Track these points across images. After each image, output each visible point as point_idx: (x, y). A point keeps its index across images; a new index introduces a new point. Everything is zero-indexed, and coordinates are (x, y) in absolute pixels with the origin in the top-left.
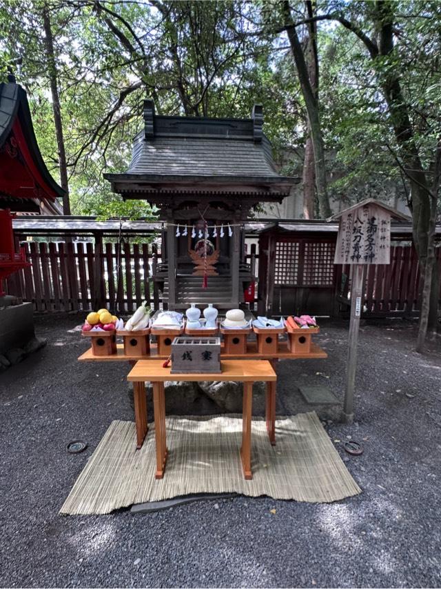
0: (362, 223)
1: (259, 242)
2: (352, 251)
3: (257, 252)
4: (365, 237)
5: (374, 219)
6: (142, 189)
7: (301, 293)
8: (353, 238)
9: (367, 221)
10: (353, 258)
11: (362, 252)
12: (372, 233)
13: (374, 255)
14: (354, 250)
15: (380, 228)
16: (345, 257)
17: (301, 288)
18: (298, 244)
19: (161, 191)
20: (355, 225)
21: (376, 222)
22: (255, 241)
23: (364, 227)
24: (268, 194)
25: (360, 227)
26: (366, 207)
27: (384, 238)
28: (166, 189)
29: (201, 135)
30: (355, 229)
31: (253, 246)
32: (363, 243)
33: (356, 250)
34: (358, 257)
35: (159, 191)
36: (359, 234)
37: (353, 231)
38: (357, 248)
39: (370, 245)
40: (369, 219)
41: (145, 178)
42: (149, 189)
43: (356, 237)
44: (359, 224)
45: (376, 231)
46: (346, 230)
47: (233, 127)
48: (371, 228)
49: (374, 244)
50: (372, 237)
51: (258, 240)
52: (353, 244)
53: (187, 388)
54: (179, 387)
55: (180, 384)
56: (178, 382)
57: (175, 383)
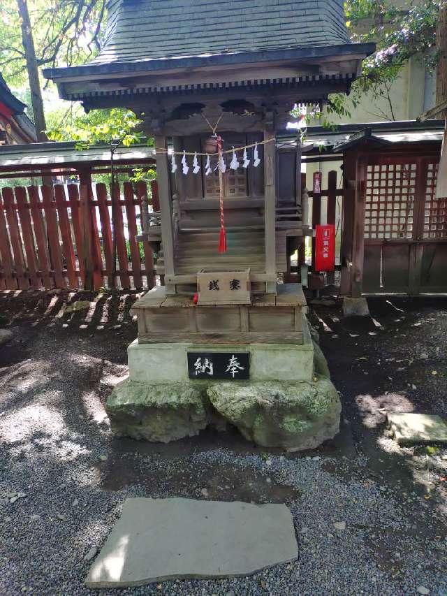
1: (342, 167)
3: (340, 185)
6: (104, 89)
7: (421, 252)
17: (421, 244)
18: (414, 167)
19: (135, 91)
22: (336, 166)
24: (317, 78)
28: (143, 86)
31: (332, 175)
35: (132, 91)
41: (105, 70)
42: (117, 89)
51: (341, 163)
53: (192, 407)
54: (180, 406)
55: (182, 401)
56: (179, 397)
57: (174, 399)
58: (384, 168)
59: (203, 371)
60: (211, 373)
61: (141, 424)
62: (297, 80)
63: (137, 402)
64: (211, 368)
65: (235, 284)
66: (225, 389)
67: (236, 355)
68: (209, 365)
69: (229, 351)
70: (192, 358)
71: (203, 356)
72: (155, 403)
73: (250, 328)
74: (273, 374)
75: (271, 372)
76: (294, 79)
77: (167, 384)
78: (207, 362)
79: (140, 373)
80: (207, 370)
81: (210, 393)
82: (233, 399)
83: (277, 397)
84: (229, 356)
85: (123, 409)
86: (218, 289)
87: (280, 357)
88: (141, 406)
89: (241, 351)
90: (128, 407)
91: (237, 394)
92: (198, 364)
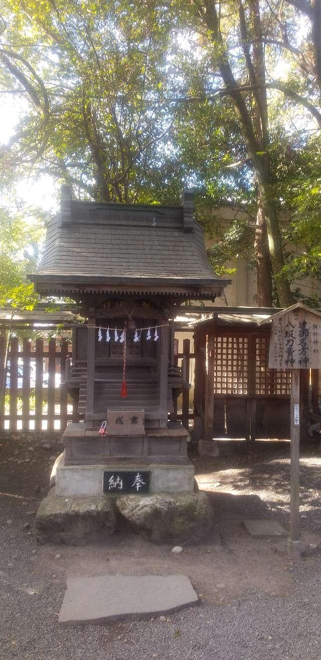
0: (294, 327)
1: (194, 337)
2: (285, 355)
3: (192, 350)
4: (297, 341)
5: (304, 323)
7: (255, 405)
8: (286, 343)
9: (298, 325)
10: (287, 362)
11: (296, 356)
12: (304, 337)
13: (308, 360)
14: (287, 354)
15: (312, 332)
16: (278, 361)
17: (254, 399)
18: (246, 340)
20: (287, 329)
21: (307, 327)
22: (190, 336)
23: (296, 332)
24: (198, 295)
25: (292, 331)
26: (297, 311)
27: (317, 342)
29: (124, 223)
30: (287, 333)
31: (186, 343)
32: (297, 347)
33: (289, 354)
34: (292, 361)
36: (291, 338)
37: (285, 335)
38: (290, 352)
39: (303, 349)
40: (300, 324)
43: (289, 341)
44: (291, 328)
45: (308, 335)
46: (278, 334)
47: (161, 214)
48: (303, 332)
49: (308, 349)
50: (304, 341)
51: (192, 333)
52: (286, 348)
53: (107, 514)
54: (98, 513)
55: (99, 509)
56: (97, 507)
57: (93, 507)
58: (225, 339)
59: (115, 486)
60: (121, 487)
61: (63, 531)
62: (187, 294)
63: (63, 512)
64: (121, 484)
65: (134, 420)
66: (132, 500)
67: (141, 473)
68: (120, 481)
69: (135, 470)
70: (107, 475)
71: (116, 474)
72: (77, 512)
73: (150, 453)
74: (166, 488)
75: (165, 486)
76: (185, 294)
77: (86, 498)
78: (118, 479)
79: (65, 489)
80: (118, 485)
81: (118, 503)
82: (138, 506)
83: (170, 503)
84: (135, 474)
85: (52, 517)
86: (122, 424)
87: (172, 474)
88: (67, 514)
89: (144, 470)
90: (55, 515)
91: (141, 503)
92: (111, 480)
